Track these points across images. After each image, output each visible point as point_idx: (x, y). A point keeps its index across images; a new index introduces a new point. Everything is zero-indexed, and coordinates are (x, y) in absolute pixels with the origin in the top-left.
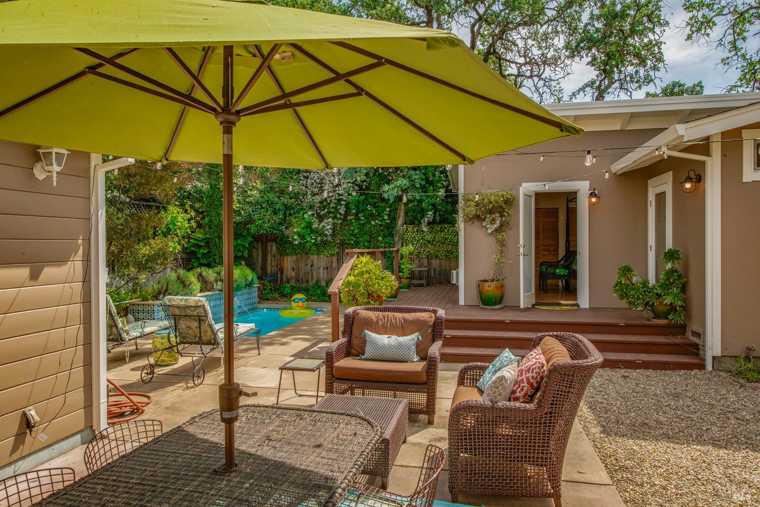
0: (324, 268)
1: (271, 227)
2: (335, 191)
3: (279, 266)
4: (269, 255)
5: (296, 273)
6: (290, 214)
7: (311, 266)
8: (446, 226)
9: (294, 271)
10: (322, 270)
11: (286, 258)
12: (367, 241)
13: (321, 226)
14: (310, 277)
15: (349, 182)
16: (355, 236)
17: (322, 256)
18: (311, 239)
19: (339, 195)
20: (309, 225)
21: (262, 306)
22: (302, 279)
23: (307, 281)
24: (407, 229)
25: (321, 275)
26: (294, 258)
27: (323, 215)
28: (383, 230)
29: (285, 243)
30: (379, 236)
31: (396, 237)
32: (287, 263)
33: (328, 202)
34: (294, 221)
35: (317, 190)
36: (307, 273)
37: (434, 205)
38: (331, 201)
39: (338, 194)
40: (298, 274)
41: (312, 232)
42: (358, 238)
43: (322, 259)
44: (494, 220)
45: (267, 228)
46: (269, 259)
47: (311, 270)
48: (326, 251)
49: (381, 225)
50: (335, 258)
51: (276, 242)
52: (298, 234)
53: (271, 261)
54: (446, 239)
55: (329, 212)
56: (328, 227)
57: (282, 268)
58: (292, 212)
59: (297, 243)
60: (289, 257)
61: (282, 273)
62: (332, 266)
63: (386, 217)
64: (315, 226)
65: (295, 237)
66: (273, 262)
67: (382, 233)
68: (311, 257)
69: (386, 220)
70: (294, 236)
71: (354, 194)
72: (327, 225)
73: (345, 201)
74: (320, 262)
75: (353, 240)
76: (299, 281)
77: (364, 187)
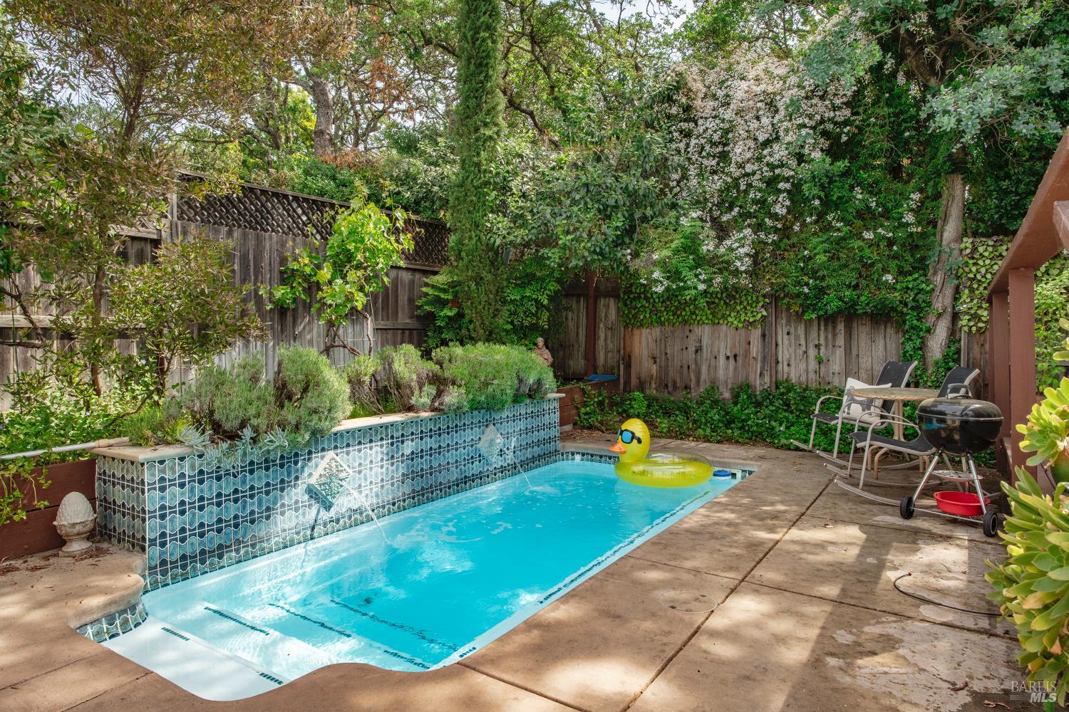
0: (728, 358)
1: (595, 252)
2: (759, 159)
3: (622, 352)
4: (602, 325)
5: (660, 367)
6: (644, 219)
7: (697, 351)
9: (655, 362)
10: (722, 360)
11: (636, 332)
12: (849, 286)
13: (722, 250)
14: (693, 378)
15: (804, 126)
16: (814, 274)
17: (724, 328)
18: (697, 283)
19: (772, 167)
20: (691, 247)
21: (570, 446)
22: (675, 383)
23: (686, 388)
24: (975, 249)
25: (721, 373)
26: (657, 331)
27: (728, 221)
28: (895, 257)
30: (885, 270)
31: (935, 273)
32: (640, 343)
33: (743, 187)
34: (652, 233)
35: (714, 163)
36: (685, 369)
38: (750, 185)
39: (768, 165)
40: (664, 370)
41: (700, 262)
42: (823, 278)
43: (722, 336)
45: (586, 254)
46: (602, 335)
47: (696, 361)
48: (733, 314)
49: (891, 243)
50: (756, 334)
51: (617, 297)
52: (663, 264)
53: (606, 339)
55: (745, 215)
56: (742, 251)
57: (630, 356)
58: (649, 212)
59: (659, 289)
60: (645, 331)
61: (628, 366)
62: (747, 351)
63: (909, 218)
64: (708, 247)
65: (656, 275)
66: (609, 342)
67: (893, 265)
68: (698, 330)
69: (907, 225)
70: (652, 272)
71: (817, 155)
72: (740, 246)
73: (787, 180)
74: (717, 343)
75: (807, 284)
76: (666, 385)
77: (844, 138)
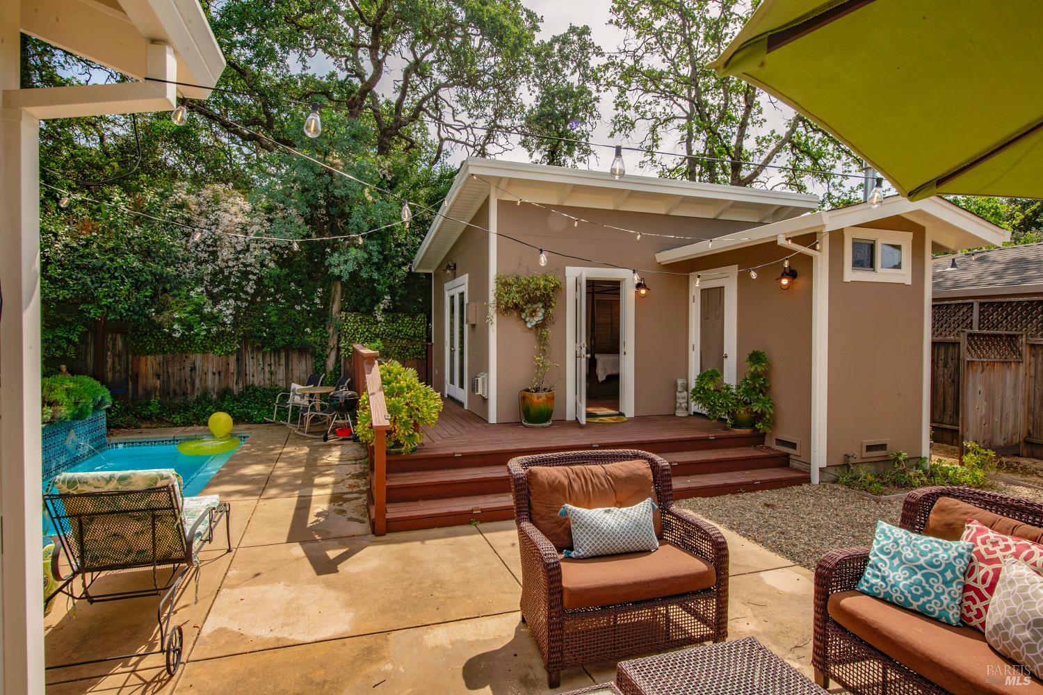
0: (214, 374)
1: (129, 310)
2: (237, 259)
3: (130, 372)
4: (109, 353)
5: (163, 381)
6: (165, 291)
7: (191, 370)
8: (400, 315)
9: (159, 378)
10: (210, 375)
11: (143, 359)
12: (288, 334)
13: (215, 311)
14: (189, 387)
15: (264, 248)
16: (269, 326)
17: (211, 355)
18: (201, 329)
19: (245, 265)
20: (198, 310)
21: (114, 439)
22: (175, 391)
23: (184, 394)
24: (346, 318)
25: (210, 384)
26: (160, 358)
27: (217, 293)
28: (311, 319)
29: (141, 335)
30: (307, 326)
31: (329, 328)
32: (146, 365)
33: (226, 274)
34: (172, 301)
35: (206, 255)
36: (183, 382)
37: (390, 287)
38: (231, 273)
39: (242, 263)
40: (165, 384)
41: (204, 318)
42: (274, 329)
43: (210, 360)
44: (534, 311)
45: (123, 311)
46: (110, 361)
47: (191, 376)
48: (218, 347)
49: (309, 312)
50: (233, 359)
51: (124, 333)
52: (180, 321)
53: (113, 363)
54: (399, 331)
55: (228, 290)
56: (228, 312)
57: (137, 376)
58: (168, 286)
59: (177, 335)
60: (150, 358)
61: (136, 382)
62: (227, 370)
63: (317, 301)
64: (207, 310)
65: (176, 327)
66: (117, 363)
67: (310, 323)
68: (192, 357)
69: (317, 304)
70: (173, 326)
71: (272, 265)
72: (226, 310)
73: (255, 274)
74: (206, 365)
75: (265, 331)
76: (168, 394)
77: (285, 256)
